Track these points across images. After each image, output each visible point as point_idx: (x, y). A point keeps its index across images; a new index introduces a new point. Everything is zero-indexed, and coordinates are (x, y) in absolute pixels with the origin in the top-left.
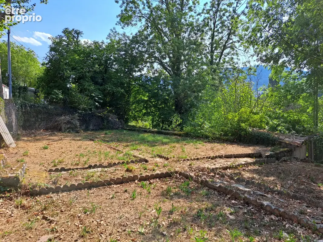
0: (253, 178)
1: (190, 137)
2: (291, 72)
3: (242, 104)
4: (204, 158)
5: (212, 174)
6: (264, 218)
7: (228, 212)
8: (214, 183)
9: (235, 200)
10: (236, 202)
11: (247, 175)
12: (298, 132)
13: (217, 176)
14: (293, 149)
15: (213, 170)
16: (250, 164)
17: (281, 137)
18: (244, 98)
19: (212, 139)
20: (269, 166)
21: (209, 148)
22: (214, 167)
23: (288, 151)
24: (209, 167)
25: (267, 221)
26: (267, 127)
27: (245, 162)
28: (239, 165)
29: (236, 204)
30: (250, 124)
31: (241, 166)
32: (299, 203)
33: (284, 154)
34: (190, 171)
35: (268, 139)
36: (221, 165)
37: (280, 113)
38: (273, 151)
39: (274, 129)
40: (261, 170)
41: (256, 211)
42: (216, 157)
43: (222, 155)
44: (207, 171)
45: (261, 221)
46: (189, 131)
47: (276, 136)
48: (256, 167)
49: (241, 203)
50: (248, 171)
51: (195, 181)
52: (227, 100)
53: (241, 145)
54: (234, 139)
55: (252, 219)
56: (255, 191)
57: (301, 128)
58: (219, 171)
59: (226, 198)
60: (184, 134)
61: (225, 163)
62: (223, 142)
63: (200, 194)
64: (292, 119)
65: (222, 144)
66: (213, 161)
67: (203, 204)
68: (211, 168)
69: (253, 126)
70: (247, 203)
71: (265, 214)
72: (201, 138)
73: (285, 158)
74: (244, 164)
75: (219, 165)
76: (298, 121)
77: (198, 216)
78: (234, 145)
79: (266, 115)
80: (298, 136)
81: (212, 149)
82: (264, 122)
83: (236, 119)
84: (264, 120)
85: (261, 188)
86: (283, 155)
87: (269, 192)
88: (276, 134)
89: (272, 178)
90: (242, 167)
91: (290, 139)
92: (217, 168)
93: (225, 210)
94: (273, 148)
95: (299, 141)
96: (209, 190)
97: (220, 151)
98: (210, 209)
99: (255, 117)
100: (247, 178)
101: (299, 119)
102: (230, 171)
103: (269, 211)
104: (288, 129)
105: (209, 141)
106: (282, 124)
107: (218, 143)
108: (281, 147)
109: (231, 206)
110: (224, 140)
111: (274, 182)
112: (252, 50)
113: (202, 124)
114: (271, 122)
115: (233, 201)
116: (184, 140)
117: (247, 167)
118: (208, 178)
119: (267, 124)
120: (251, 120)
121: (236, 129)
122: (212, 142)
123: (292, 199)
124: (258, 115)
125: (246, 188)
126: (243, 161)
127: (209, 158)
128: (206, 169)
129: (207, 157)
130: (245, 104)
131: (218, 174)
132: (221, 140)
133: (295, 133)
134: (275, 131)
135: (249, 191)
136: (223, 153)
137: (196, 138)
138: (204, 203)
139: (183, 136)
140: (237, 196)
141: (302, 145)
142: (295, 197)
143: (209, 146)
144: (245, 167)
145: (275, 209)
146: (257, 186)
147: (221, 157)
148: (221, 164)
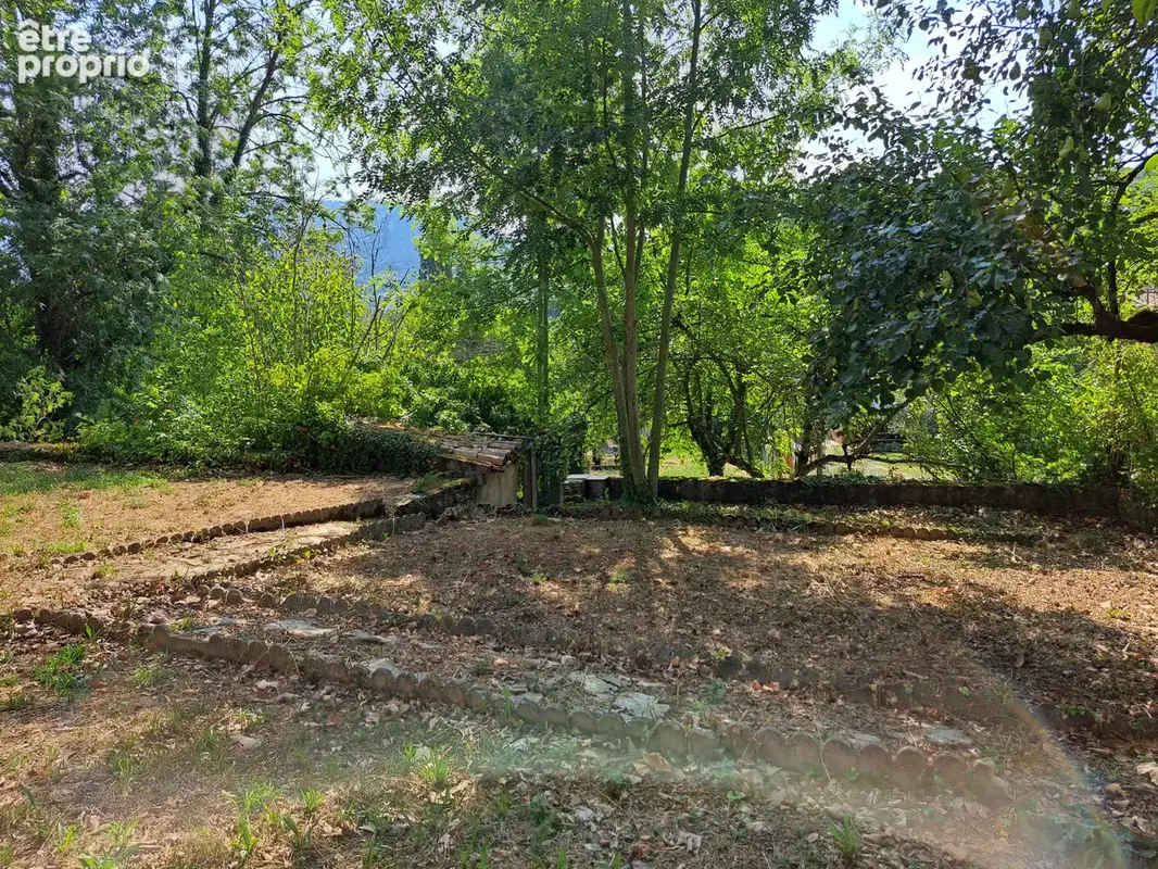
0: (347, 589)
1: (107, 463)
2: (468, 234)
3: (322, 333)
4: (164, 540)
5: (192, 599)
6: (363, 716)
7: (238, 726)
8: (195, 632)
9: (271, 677)
10: (274, 684)
11: (324, 582)
12: (496, 425)
13: (210, 601)
14: (480, 478)
15: (196, 584)
16: (342, 542)
17: (446, 445)
18: (328, 313)
19: (208, 464)
20: (403, 542)
21: (191, 499)
22: (202, 570)
23: (467, 488)
24: (182, 571)
25: (374, 723)
26: (405, 411)
27: (326, 537)
28: (300, 552)
29: (274, 689)
30: (351, 403)
31: (307, 554)
32: (478, 643)
33: (455, 498)
34: (92, 601)
35: (407, 454)
36: (232, 561)
37: (445, 368)
38: (420, 492)
39: (426, 417)
40: (377, 558)
41: (338, 699)
42: (215, 533)
43: (242, 523)
44: (171, 590)
45: (355, 727)
46: (107, 437)
47: (433, 441)
48: (362, 550)
49: (293, 683)
50: (329, 569)
51: (112, 637)
52: (266, 314)
53: (316, 481)
54: (293, 461)
55: (325, 730)
56: (348, 633)
57: (506, 415)
58: (223, 585)
59: (236, 679)
60: (79, 451)
61: (251, 551)
62: (252, 474)
63: (131, 685)
64: (480, 385)
65: (246, 481)
66: (202, 548)
67: (135, 722)
68: (191, 575)
69: (359, 411)
70: (313, 677)
71: (369, 703)
72: (161, 463)
73: (455, 511)
74: (320, 547)
75: (226, 559)
76: (496, 392)
77: (110, 772)
78: (292, 479)
79: (402, 373)
80: (497, 438)
81: (202, 503)
82: (397, 396)
83: (300, 386)
84: (396, 390)
85: (366, 619)
86: (451, 501)
87: (393, 625)
88: (433, 435)
89: (406, 580)
90: (312, 557)
91: (472, 447)
92: (212, 575)
93: (225, 722)
94: (421, 480)
95: (496, 454)
96: (169, 662)
97: (233, 510)
98: (166, 733)
99: (364, 380)
100: (327, 592)
101: (499, 387)
102: (267, 575)
103: (383, 690)
104: (468, 418)
105: (196, 475)
106: (452, 403)
107: (229, 478)
108: (444, 476)
109: (253, 702)
110: (253, 465)
111: (412, 590)
112: (346, 141)
113: (163, 410)
114: (417, 399)
115: (263, 684)
116: (78, 478)
117: (331, 552)
118: (174, 616)
119: (406, 402)
120: (353, 390)
121: (300, 424)
122: (205, 478)
123: (458, 636)
124: (376, 374)
125: (316, 625)
126: (316, 534)
127: (187, 538)
128: (167, 581)
129: (178, 536)
130: (334, 334)
131: (216, 595)
132: (243, 468)
133: (489, 431)
134: (430, 426)
135: (324, 635)
136: (245, 513)
137: (135, 465)
138: (142, 714)
139: (74, 462)
140: (279, 662)
141: (504, 464)
142: (466, 629)
143: (190, 491)
144: (324, 553)
145: (402, 676)
146: (355, 614)
147: (233, 530)
148: (231, 557)
